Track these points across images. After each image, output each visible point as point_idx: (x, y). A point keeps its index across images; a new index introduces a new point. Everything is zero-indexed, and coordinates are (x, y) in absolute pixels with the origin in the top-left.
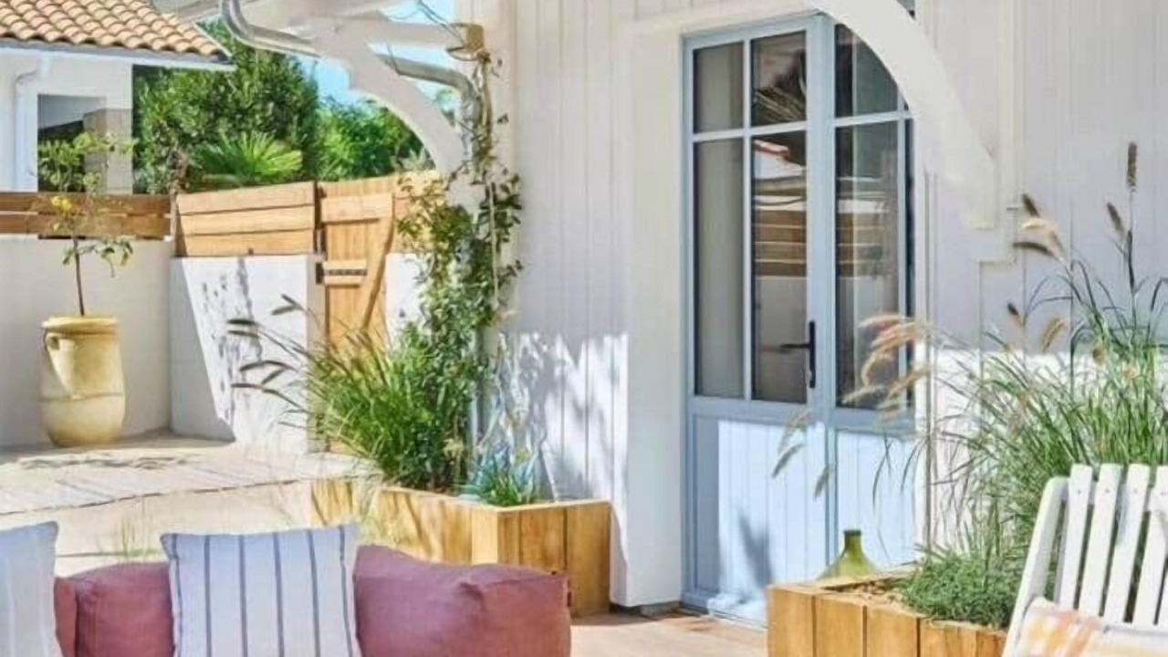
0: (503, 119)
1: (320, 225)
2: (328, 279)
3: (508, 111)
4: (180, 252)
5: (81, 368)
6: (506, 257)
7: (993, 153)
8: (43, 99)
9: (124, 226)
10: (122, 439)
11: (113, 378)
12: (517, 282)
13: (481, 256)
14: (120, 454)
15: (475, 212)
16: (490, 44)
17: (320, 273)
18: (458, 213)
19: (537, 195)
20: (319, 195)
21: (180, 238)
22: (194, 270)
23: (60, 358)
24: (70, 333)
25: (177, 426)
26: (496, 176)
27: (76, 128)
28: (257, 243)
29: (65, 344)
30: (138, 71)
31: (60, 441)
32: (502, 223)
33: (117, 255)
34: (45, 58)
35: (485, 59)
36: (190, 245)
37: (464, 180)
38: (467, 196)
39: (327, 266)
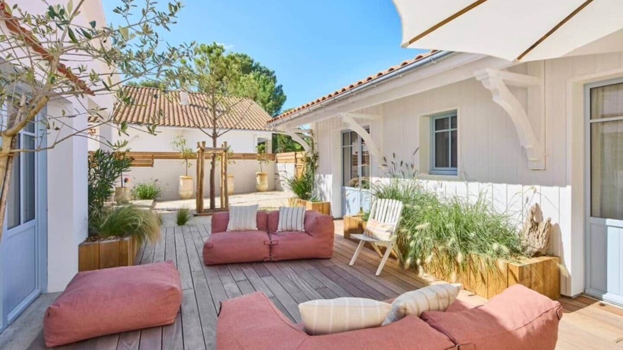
0: (316, 144)
1: (296, 159)
2: (297, 167)
3: (317, 142)
4: (277, 162)
5: (261, 180)
6: (316, 164)
7: (379, 150)
8: (259, 139)
9: (269, 158)
10: (268, 191)
11: (266, 181)
12: (318, 168)
13: (313, 164)
14: (267, 193)
15: (311, 158)
16: (314, 132)
17: (296, 166)
18: (309, 158)
19: (320, 155)
20: (296, 154)
21: (277, 160)
22: (279, 165)
23: (258, 179)
24: (260, 175)
25: (277, 188)
26: (315, 152)
27: (264, 143)
28: (288, 161)
29: (259, 176)
30: (273, 134)
31: (258, 191)
32: (316, 159)
33: (267, 162)
34: (258, 132)
35: (313, 135)
36: (278, 161)
37: (310, 153)
38: (310, 155)
39: (297, 165)
